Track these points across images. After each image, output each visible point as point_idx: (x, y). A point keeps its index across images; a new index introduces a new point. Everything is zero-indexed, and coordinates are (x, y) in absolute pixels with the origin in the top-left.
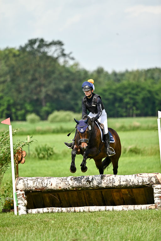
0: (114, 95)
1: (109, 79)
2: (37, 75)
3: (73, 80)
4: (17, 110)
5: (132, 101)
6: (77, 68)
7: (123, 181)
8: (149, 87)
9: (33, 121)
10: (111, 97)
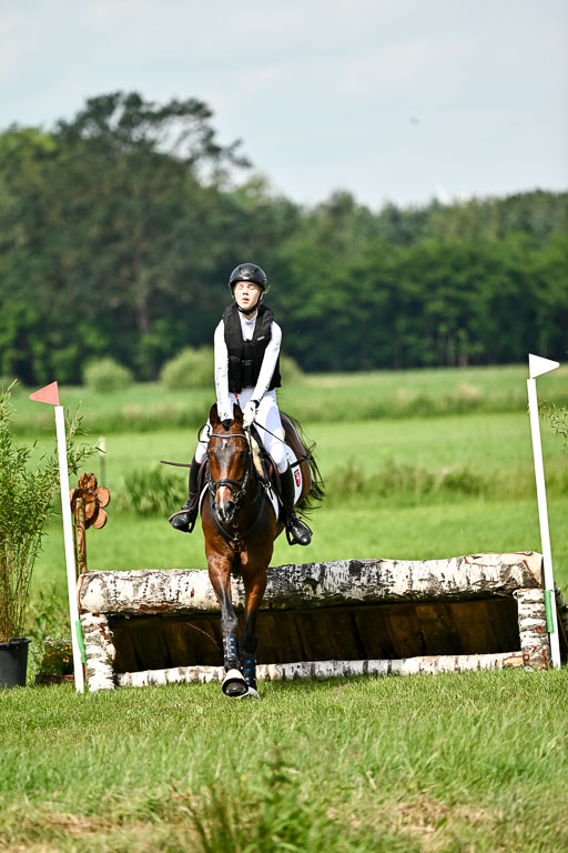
0: (392, 289)
1: (373, 233)
2: (120, 224)
3: (246, 238)
4: (51, 346)
5: (454, 311)
6: (259, 196)
7: (421, 580)
8: (515, 259)
9: (106, 386)
10: (381, 297)
